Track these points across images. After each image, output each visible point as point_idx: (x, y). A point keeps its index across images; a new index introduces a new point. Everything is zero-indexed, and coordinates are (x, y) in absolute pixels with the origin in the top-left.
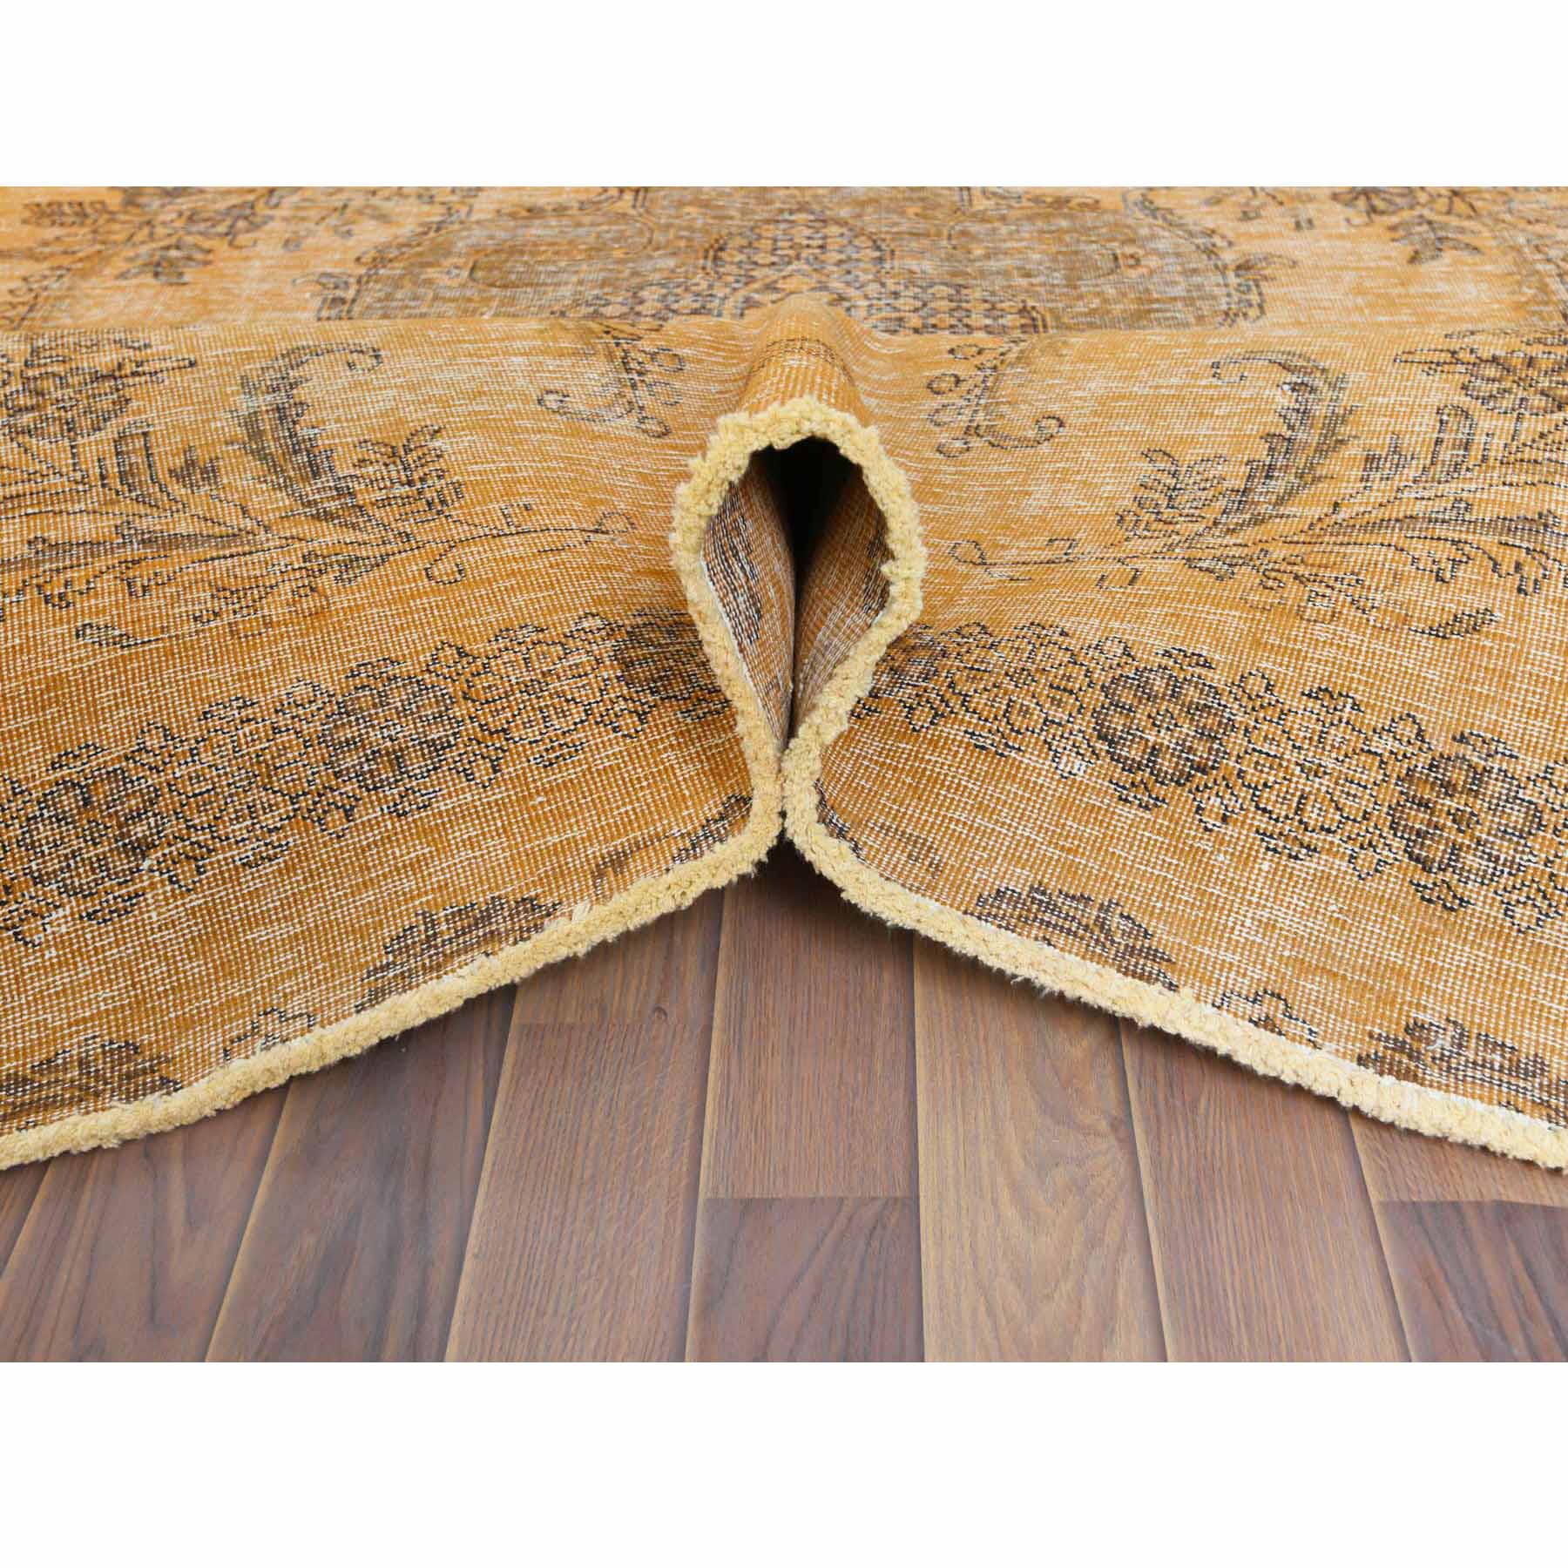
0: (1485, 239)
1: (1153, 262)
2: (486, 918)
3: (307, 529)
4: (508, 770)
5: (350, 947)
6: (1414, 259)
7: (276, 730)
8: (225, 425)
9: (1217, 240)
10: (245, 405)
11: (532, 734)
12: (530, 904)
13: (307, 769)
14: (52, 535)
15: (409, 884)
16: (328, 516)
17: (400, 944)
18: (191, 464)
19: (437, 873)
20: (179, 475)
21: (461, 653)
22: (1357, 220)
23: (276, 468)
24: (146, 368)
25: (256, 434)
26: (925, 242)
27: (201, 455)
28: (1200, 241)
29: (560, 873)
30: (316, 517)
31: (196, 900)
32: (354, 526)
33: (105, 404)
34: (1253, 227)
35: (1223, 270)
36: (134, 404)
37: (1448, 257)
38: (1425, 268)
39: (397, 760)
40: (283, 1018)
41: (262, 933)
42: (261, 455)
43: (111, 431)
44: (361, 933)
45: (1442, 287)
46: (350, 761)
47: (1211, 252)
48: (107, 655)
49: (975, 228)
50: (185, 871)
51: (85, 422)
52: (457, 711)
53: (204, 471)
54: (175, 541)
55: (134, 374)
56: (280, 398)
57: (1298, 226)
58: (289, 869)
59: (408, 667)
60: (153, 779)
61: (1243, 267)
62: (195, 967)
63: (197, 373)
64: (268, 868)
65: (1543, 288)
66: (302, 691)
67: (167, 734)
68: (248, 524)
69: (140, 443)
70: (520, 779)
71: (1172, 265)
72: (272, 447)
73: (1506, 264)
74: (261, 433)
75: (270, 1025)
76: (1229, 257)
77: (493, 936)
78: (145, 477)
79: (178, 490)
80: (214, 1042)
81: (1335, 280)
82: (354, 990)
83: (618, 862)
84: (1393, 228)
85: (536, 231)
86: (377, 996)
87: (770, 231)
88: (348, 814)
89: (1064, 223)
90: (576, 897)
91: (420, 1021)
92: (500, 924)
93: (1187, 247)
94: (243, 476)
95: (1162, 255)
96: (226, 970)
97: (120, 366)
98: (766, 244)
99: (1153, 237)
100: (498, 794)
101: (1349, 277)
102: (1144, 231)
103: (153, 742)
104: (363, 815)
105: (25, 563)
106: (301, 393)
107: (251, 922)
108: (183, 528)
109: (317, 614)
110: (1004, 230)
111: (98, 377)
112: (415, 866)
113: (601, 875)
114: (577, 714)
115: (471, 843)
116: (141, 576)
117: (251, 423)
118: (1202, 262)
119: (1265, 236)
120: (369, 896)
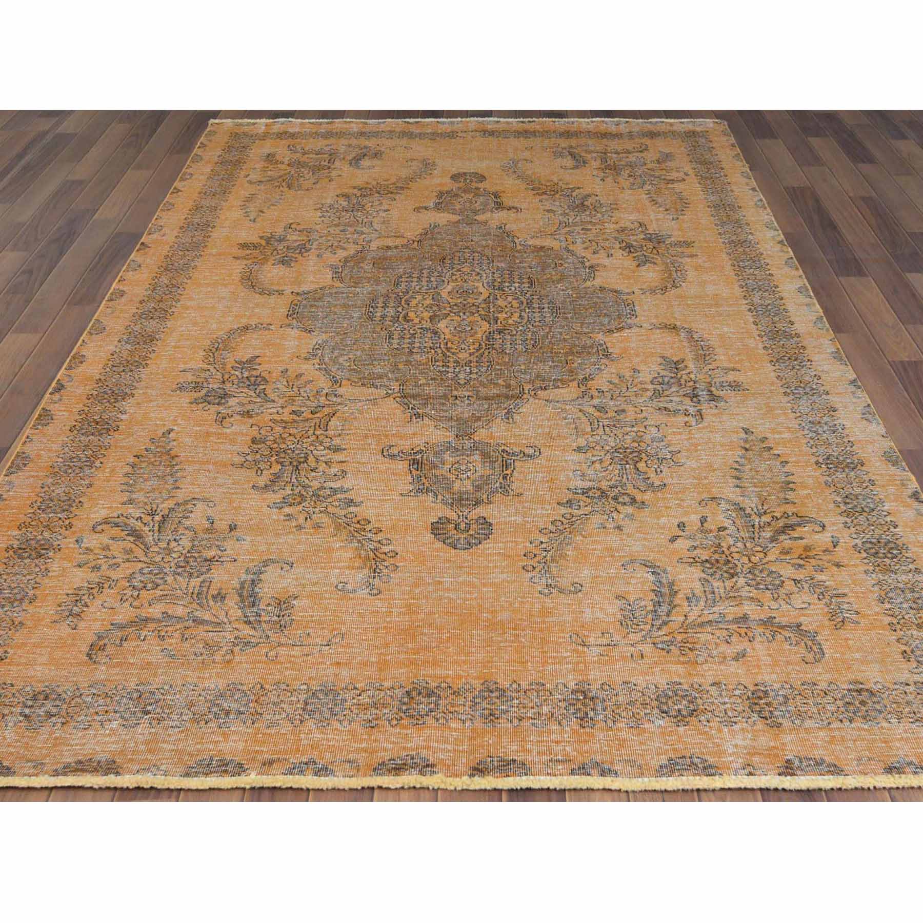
0: (659, 261)
1: (566, 265)
2: (227, 765)
3: (241, 626)
4: (256, 725)
5: (186, 758)
6: (638, 266)
7: (200, 695)
8: (235, 583)
9: (585, 260)
10: (244, 577)
11: (268, 717)
12: (240, 765)
13: (202, 708)
14: (170, 612)
15: (211, 747)
16: (249, 623)
17: (200, 764)
18: (219, 594)
19: (222, 746)
20: (214, 597)
21: (262, 687)
22: (625, 255)
23: (242, 601)
24: (221, 560)
25: (242, 588)
26: (502, 258)
27: (223, 592)
28: (580, 260)
29: (253, 759)
30: (245, 622)
31: (153, 730)
32: (255, 628)
33: (204, 570)
34: (596, 256)
35: (585, 268)
36: (212, 571)
37: (648, 265)
38: (640, 268)
39: (228, 713)
40: (158, 769)
41: (165, 746)
42: (241, 595)
43: (201, 579)
44: (192, 756)
45: (644, 273)
46: (215, 709)
47: (583, 263)
48: (166, 659)
49: (517, 254)
50: (154, 723)
51: (196, 575)
52: (251, 705)
53: (222, 597)
54: (202, 622)
55: (217, 561)
56: (255, 577)
57: (608, 256)
58: (183, 732)
59: (245, 688)
60: (161, 697)
61: (591, 267)
62: (142, 747)
63: (235, 564)
64: (177, 730)
65: (670, 274)
66: (213, 686)
67: (171, 686)
68: (225, 620)
69: (207, 584)
70: (259, 729)
71: (571, 266)
72: (245, 593)
73: (663, 267)
74: (244, 588)
75: (154, 769)
76: (587, 264)
77: (226, 771)
78: (204, 596)
79: (211, 603)
80: (136, 768)
81: (616, 271)
82: (182, 769)
83: (271, 763)
84: (634, 257)
85: (389, 253)
86: (187, 775)
87: (457, 254)
88: (206, 723)
89: (542, 254)
90: (254, 769)
91: (195, 788)
92: (229, 768)
93: (576, 261)
94: (232, 602)
95: (569, 263)
96: (150, 751)
97: (214, 557)
98: (457, 258)
99: (567, 258)
100: (250, 731)
101: (619, 271)
102: (565, 257)
103: (166, 687)
104: (210, 724)
105: (159, 621)
106: (262, 576)
107: (164, 742)
108: (207, 617)
109: (229, 662)
110: (525, 256)
111: (206, 560)
112: (216, 742)
113: (264, 765)
114: (284, 715)
115: (234, 741)
116: (187, 633)
117: (242, 584)
118: (580, 265)
119: (599, 258)
120: (199, 746)
